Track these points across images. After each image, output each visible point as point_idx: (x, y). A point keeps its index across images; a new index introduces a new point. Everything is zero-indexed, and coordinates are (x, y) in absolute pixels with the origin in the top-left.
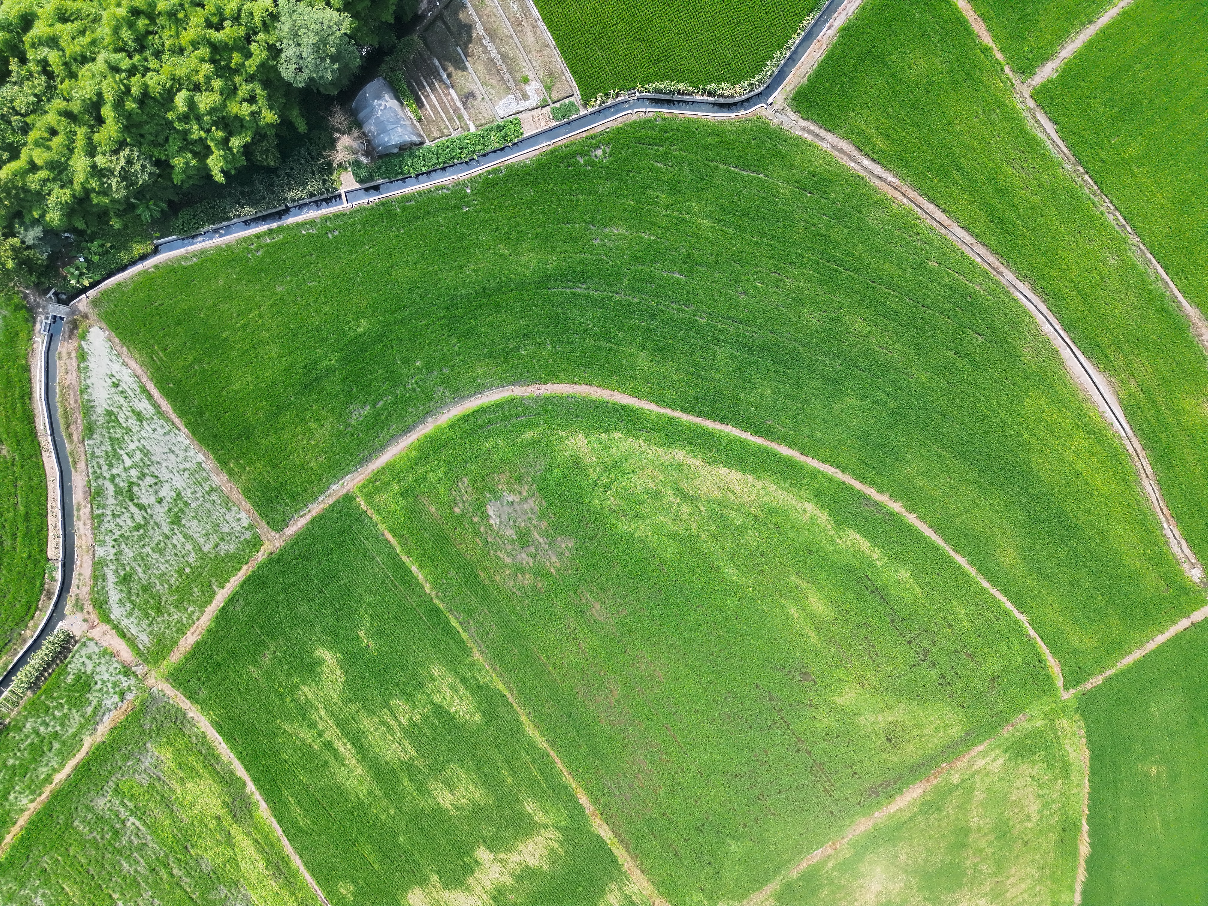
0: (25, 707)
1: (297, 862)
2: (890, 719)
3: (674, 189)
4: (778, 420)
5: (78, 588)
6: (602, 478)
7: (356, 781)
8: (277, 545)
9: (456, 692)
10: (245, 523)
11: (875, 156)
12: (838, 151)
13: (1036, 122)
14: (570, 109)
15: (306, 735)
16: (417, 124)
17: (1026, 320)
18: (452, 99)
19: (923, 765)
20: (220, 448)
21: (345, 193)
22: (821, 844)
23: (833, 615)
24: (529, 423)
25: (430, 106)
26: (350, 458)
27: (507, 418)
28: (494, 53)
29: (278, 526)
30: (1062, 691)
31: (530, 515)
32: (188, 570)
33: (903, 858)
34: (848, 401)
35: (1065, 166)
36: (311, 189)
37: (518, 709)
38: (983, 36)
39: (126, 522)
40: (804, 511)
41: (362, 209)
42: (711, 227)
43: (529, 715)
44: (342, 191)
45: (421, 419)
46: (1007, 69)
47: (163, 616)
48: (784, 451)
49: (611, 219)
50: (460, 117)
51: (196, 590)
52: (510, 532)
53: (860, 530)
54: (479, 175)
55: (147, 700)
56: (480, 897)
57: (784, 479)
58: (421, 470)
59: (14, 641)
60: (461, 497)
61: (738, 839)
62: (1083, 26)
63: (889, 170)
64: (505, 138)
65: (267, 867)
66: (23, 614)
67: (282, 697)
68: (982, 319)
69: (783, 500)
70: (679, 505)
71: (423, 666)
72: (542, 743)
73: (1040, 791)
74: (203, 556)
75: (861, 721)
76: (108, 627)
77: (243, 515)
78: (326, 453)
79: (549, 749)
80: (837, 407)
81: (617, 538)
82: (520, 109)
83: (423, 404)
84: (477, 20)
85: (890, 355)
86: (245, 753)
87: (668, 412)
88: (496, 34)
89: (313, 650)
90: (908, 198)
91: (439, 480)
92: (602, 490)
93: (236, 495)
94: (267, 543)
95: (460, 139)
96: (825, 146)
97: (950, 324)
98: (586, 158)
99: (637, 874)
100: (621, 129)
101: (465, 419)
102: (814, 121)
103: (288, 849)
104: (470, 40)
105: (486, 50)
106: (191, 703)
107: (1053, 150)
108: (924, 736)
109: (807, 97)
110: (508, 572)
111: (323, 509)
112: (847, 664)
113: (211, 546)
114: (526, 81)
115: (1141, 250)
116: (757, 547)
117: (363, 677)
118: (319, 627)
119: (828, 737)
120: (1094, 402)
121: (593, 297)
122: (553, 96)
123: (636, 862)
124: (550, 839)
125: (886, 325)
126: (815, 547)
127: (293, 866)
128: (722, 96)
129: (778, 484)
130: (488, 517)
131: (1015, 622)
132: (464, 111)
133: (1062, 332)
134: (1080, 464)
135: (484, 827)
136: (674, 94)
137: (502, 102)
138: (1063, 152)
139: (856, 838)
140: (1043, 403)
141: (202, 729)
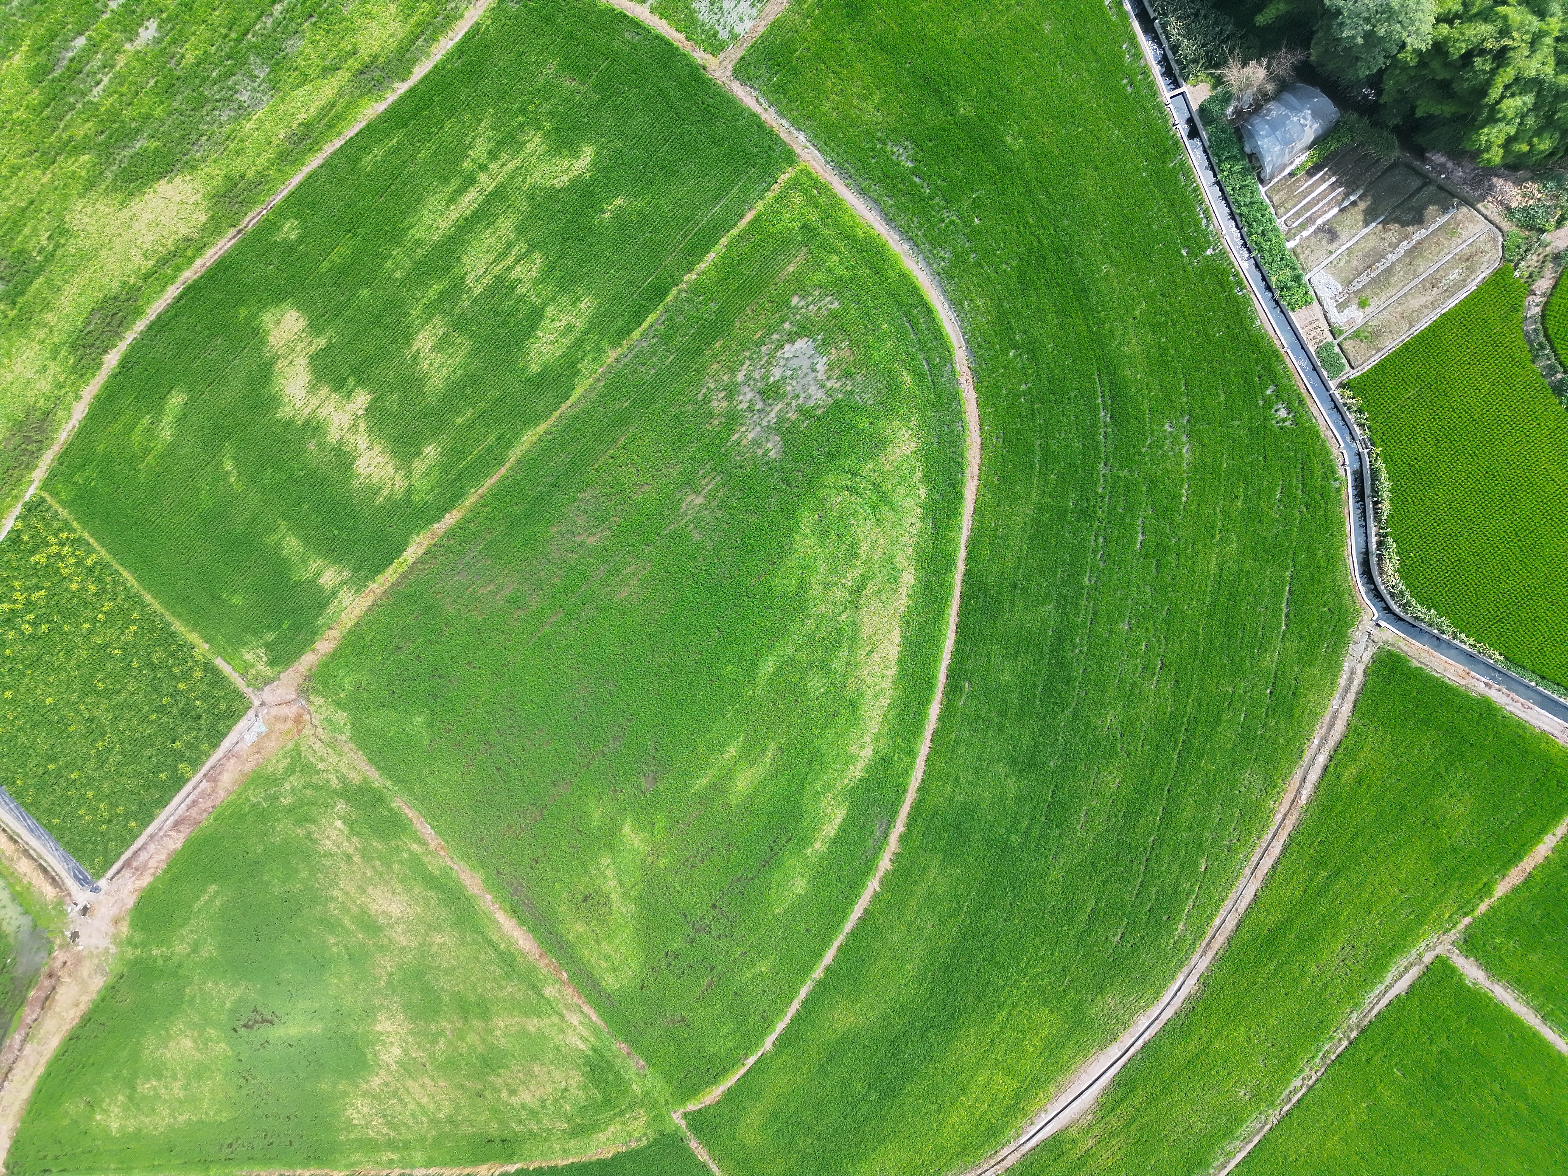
1: (314, 162)
2: (613, 896)
3: (1252, 516)
4: (972, 696)
6: (864, 482)
7: (430, 222)
8: (717, 74)
9: (563, 335)
10: (739, 29)
11: (1331, 769)
12: (1330, 720)
13: (1406, 968)
14: (1334, 367)
15: (480, 149)
16: (1285, 173)
17: (1149, 994)
18: (1325, 213)
19: (561, 947)
21: (1182, 93)
22: (440, 833)
23: (734, 802)
24: (922, 376)
25: (1312, 185)
26: (841, 151)
27: (922, 345)
28: (1391, 257)
29: (741, 72)
30: (681, 1111)
31: (802, 395)
33: (438, 939)
34: (1011, 782)
35: (1354, 1015)
36: (1183, 45)
37: (553, 418)
38: (1504, 883)
40: (862, 747)
41: (1165, 118)
42: (1208, 572)
43: (547, 433)
44: (1185, 88)
45: (905, 234)
46: (1467, 920)
48: (934, 710)
49: (1201, 442)
50: (1303, 226)
52: (776, 373)
53: (849, 820)
54: (1231, 263)
56: (306, 405)
57: (898, 715)
58: (840, 245)
60: (814, 303)
61: (430, 725)
62: (1537, 1010)
63: (1317, 788)
64: (1285, 288)
65: (302, 124)
67: (523, 110)
68: (1142, 937)
69: (871, 718)
70: (844, 586)
71: (589, 288)
72: (515, 455)
73: (549, 1102)
75: (606, 860)
77: (748, 25)
78: (844, 119)
79: (508, 465)
80: (1001, 769)
81: (790, 512)
82: (1324, 303)
83: (925, 235)
84: (1430, 230)
85: (1078, 827)
86: (444, 73)
87: (961, 555)
88: (1415, 257)
89: (588, 141)
90: (1284, 819)
91: (830, 271)
92: (849, 484)
93: (773, 12)
94: (717, 61)
95: (1275, 230)
96: (1334, 702)
97: (1130, 898)
98: (1273, 398)
99: (365, 602)
100: (1318, 437)
101: (915, 291)
102: (1364, 684)
103: (329, 148)
104: (1404, 224)
105: (1394, 246)
107: (1372, 995)
108: (598, 943)
109: (1393, 670)
110: (725, 378)
111: (772, 127)
112: (675, 830)
114: (1362, 305)
115: (1262, 1128)
116: (807, 694)
117: (563, 211)
118: (619, 144)
119: (578, 820)
120: (1057, 1097)
121: (1096, 434)
122: (1348, 342)
123: (381, 598)
124: (393, 484)
125: (1116, 816)
126: (818, 767)
127: (309, 158)
128: (1380, 557)
129: (890, 707)
130: (792, 342)
131: (760, 1038)
132: (1312, 229)
133: (1140, 1043)
134: (975, 1090)
135: (395, 397)
136: (1373, 497)
137: (1330, 277)
138: (1373, 1008)
139: (454, 875)
140: (1046, 1031)
141: (466, 14)
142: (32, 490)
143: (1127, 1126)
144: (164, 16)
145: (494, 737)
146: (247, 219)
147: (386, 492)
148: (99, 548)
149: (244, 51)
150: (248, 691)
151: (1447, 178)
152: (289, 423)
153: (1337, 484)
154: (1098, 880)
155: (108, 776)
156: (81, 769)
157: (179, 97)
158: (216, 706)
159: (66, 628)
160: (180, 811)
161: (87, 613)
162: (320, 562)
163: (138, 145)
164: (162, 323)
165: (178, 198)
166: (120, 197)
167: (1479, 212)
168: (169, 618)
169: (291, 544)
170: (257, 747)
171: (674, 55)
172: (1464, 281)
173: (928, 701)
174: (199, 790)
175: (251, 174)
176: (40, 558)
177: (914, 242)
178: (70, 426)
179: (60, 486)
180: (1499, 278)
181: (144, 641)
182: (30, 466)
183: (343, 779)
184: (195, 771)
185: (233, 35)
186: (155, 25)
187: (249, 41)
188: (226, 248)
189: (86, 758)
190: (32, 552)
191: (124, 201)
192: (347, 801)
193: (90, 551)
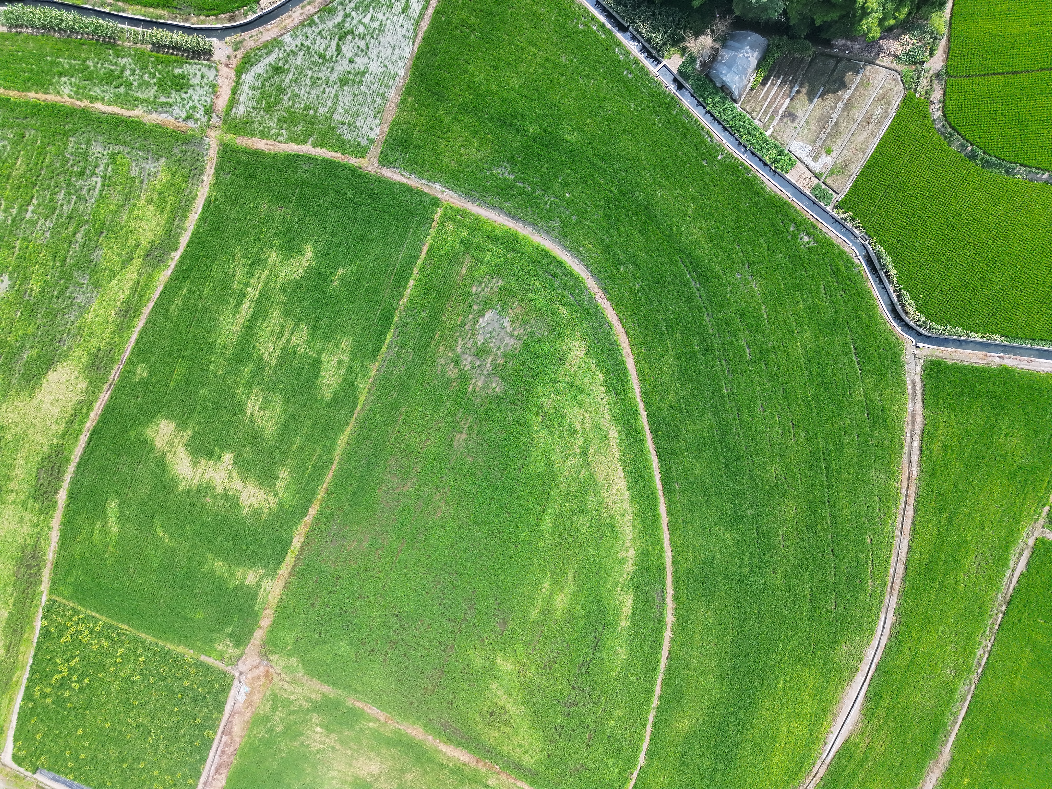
0: (137, 50)
1: (140, 323)
2: (508, 706)
3: (812, 311)
4: (683, 491)
5: (250, 37)
6: (562, 385)
7: (227, 331)
8: (370, 169)
9: (338, 368)
10: (371, 136)
11: (924, 448)
12: (912, 418)
13: (1020, 553)
14: (827, 198)
15: (240, 274)
16: (748, 90)
17: (867, 634)
18: (782, 105)
19: (488, 751)
20: (418, 83)
21: (664, 66)
22: (384, 710)
23: (560, 617)
24: (571, 305)
25: (767, 90)
26: (466, 185)
27: (564, 285)
28: (835, 116)
29: (385, 161)
31: (502, 346)
32: (311, 113)
33: (409, 776)
34: (728, 536)
35: (999, 595)
36: (653, 38)
37: (352, 422)
39: (321, 45)
40: (627, 551)
41: (659, 85)
42: (798, 356)
43: (352, 433)
44: (664, 62)
45: (526, 221)
46: (1046, 509)
47: (267, 114)
48: (662, 509)
49: (762, 277)
50: (772, 119)
51: (300, 127)
52: (480, 339)
53: (637, 601)
54: (736, 159)
55: (195, 139)
56: (195, 476)
57: (641, 522)
58: (489, 244)
59: (182, 12)
60: (486, 286)
61: (350, 644)
63: (920, 465)
64: (776, 161)
65: (123, 302)
66: (206, 7)
67: (258, 239)
68: (849, 600)
69: (625, 530)
70: (575, 453)
71: (343, 332)
72: (337, 454)
74: (329, 118)
75: (494, 685)
76: (234, 77)
77: (377, 130)
78: (460, 165)
79: (336, 463)
80: (718, 529)
81: (523, 422)
82: (804, 160)
83: (539, 217)
84: (853, 89)
85: (781, 546)
86: (199, 235)
87: (641, 405)
88: (850, 109)
89: (306, 242)
90: (907, 491)
91: (489, 263)
92: (552, 389)
93: (390, 116)
94: (366, 160)
95: (755, 128)
96: (910, 406)
97: (831, 578)
98: (796, 232)
99: (280, 584)
100: (833, 245)
101: (546, 254)
102: (924, 387)
103: (146, 311)
104: (834, 92)
105: (834, 108)
106: (214, 174)
107: (1005, 579)
108: (510, 739)
109: (938, 372)
110: (450, 354)
111: (417, 188)
112: (530, 650)
113: (340, 119)
114: (828, 152)
115: (970, 689)
116: (578, 531)
117: (308, 291)
118: (326, 237)
119: (467, 668)
120: (835, 721)
121: (694, 297)
122: (829, 179)
123: (289, 578)
124: (269, 504)
125: (802, 531)
126: (604, 574)
127: (136, 322)
128: (903, 306)
129: (634, 519)
130: (483, 315)
131: (635, 758)
132: (777, 119)
133: (873, 666)
134: (782, 737)
135: (248, 448)
136: (883, 269)
137: (801, 143)
138: (1009, 587)
139: (403, 733)
140: (812, 682)
141: (198, 193)
142: (44, 598)
143: (886, 721)
144: (10, 269)
145: (394, 637)
146: (112, 375)
147: (266, 510)
148: (101, 617)
149: (68, 271)
150: (228, 669)
151: (850, 52)
152: (189, 491)
153: (857, 270)
154: (806, 576)
155: (164, 756)
156: (144, 760)
157: (39, 316)
158: (212, 686)
159: (100, 675)
160: (216, 761)
161: (109, 661)
162: (242, 570)
163: (26, 356)
164: (85, 461)
165: (63, 379)
166: (27, 393)
167: (879, 65)
168: (161, 643)
169: (220, 566)
170: (248, 702)
171: (339, 167)
172: (886, 112)
173: (657, 506)
174: (223, 743)
175: (103, 346)
176: (66, 638)
177: (533, 224)
178: (52, 548)
179: (61, 588)
180: (908, 102)
181: (152, 665)
182: (37, 583)
183: (310, 700)
184: (215, 733)
185: (58, 264)
186: (7, 277)
187: (69, 264)
188: (106, 398)
189: (145, 751)
190: (60, 637)
191: (30, 395)
192: (318, 713)
193: (96, 622)
